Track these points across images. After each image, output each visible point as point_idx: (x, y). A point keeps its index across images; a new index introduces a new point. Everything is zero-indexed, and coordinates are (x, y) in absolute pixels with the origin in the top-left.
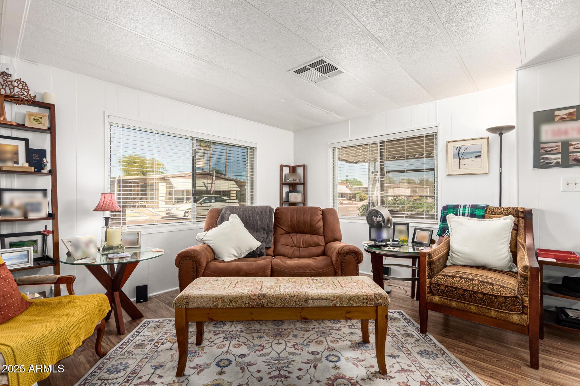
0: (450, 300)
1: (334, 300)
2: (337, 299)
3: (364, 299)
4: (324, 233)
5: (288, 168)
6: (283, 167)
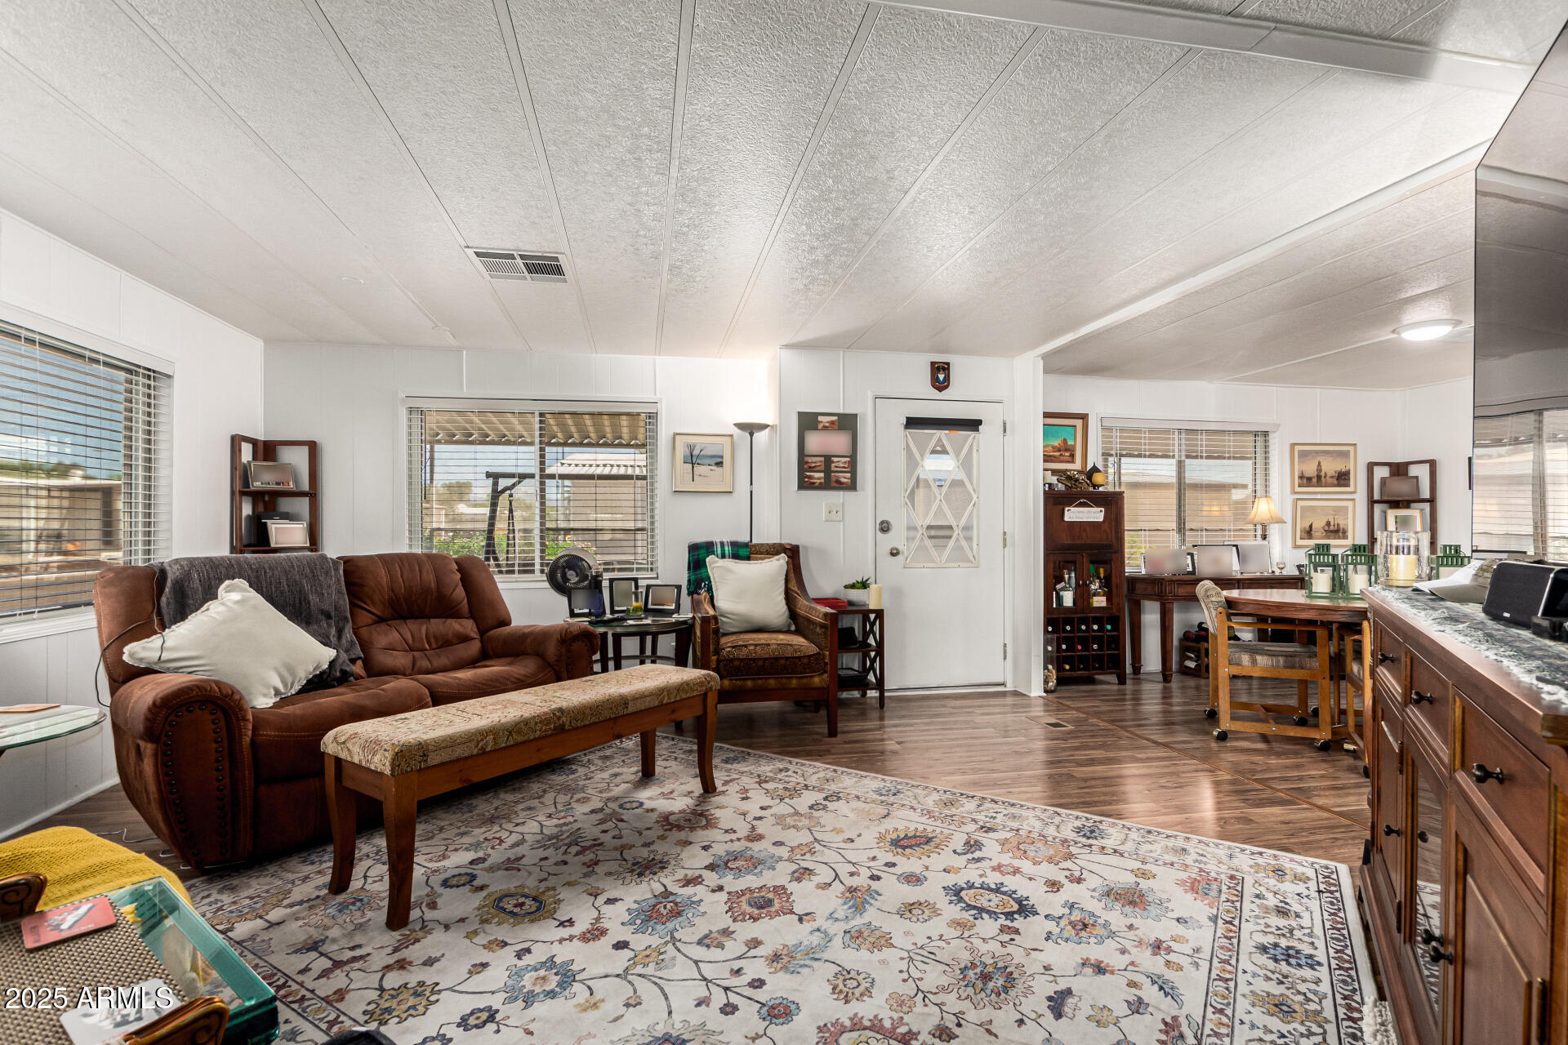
0: (744, 679)
4: (470, 611)
5: (251, 445)
6: (242, 443)
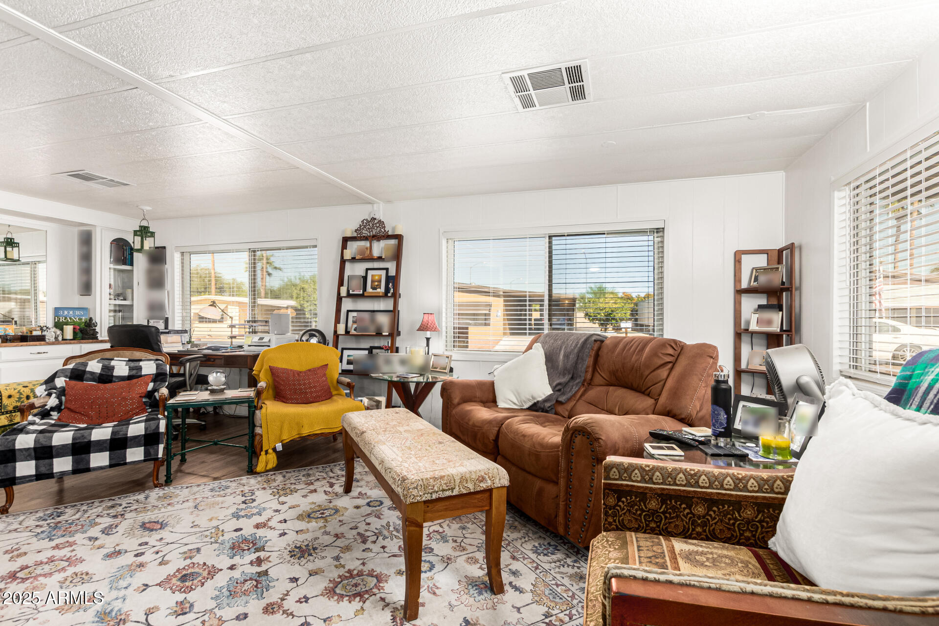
5: (766, 256)
6: (743, 256)
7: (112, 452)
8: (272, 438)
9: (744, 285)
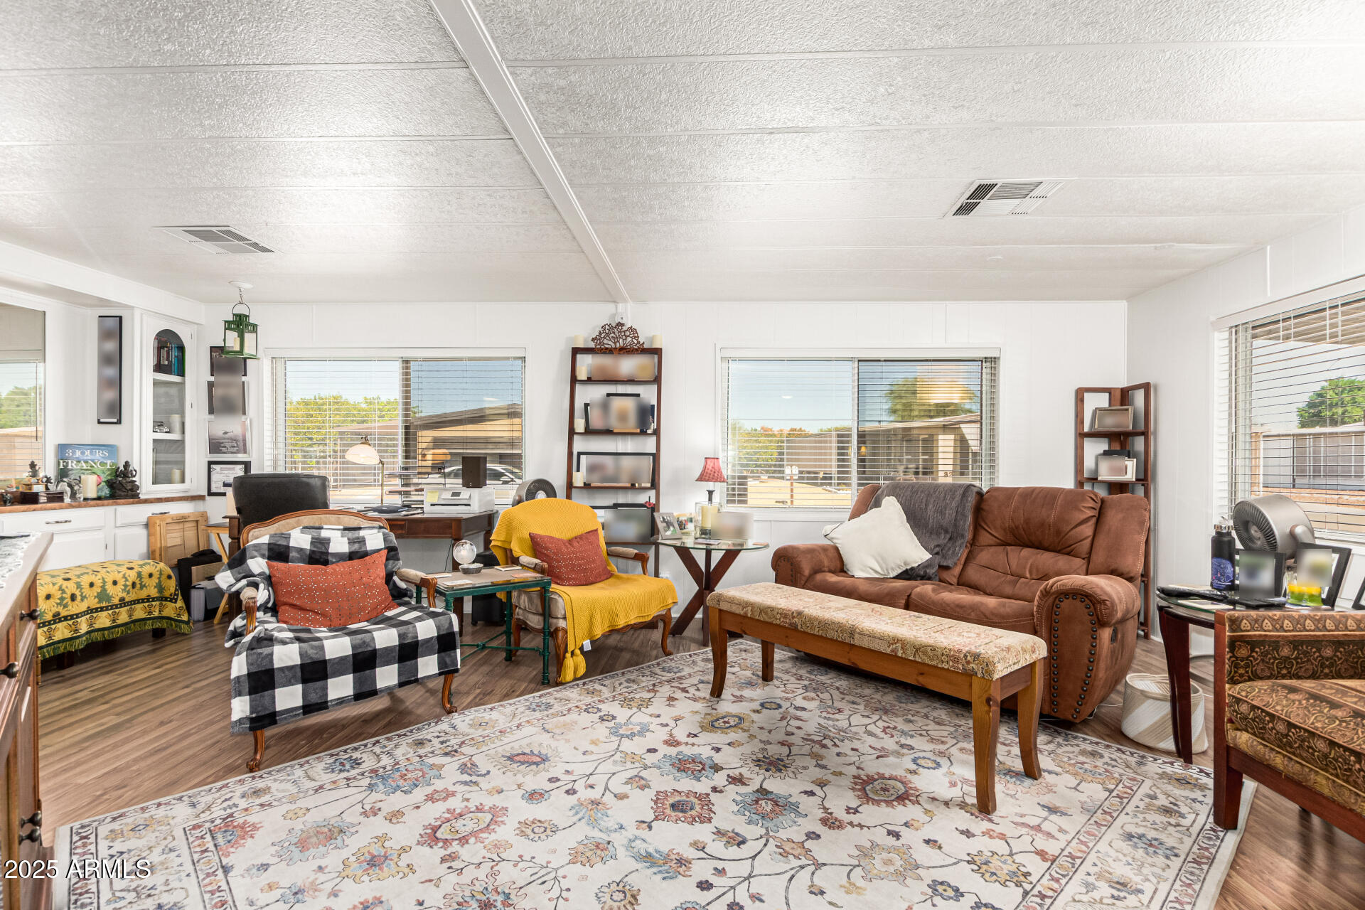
1: (892, 644)
2: (897, 642)
3: (943, 654)
4: (1089, 551)
5: (1107, 395)
6: (1085, 394)
7: (401, 665)
8: (579, 633)
9: (1086, 429)
